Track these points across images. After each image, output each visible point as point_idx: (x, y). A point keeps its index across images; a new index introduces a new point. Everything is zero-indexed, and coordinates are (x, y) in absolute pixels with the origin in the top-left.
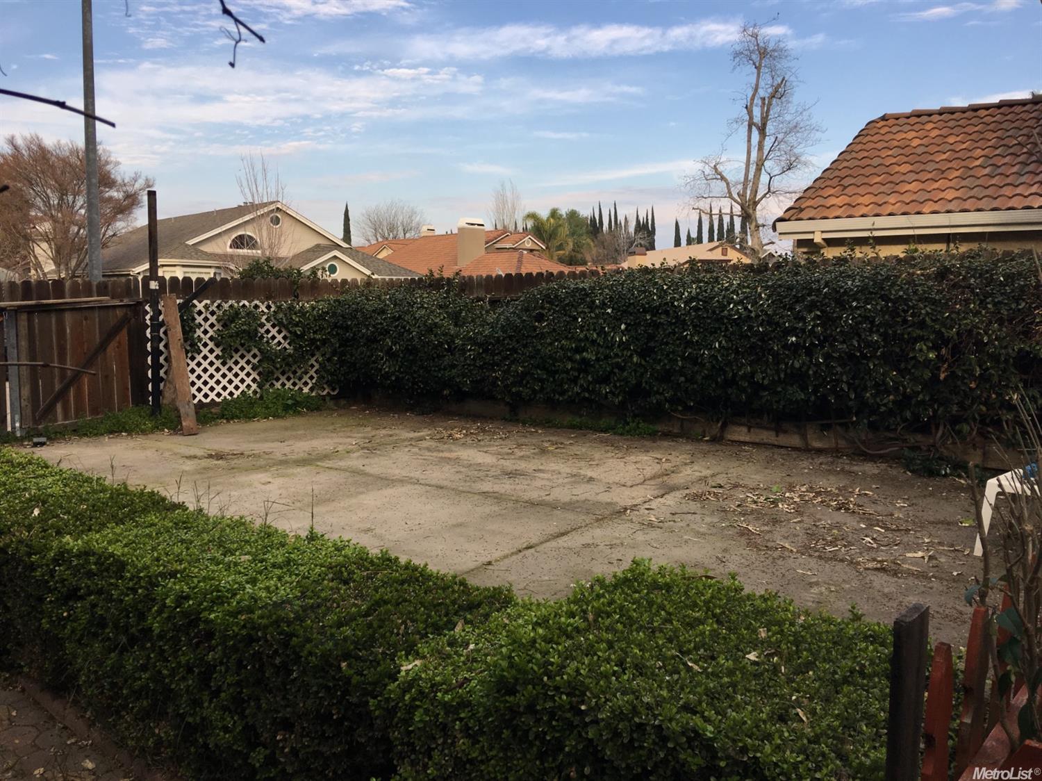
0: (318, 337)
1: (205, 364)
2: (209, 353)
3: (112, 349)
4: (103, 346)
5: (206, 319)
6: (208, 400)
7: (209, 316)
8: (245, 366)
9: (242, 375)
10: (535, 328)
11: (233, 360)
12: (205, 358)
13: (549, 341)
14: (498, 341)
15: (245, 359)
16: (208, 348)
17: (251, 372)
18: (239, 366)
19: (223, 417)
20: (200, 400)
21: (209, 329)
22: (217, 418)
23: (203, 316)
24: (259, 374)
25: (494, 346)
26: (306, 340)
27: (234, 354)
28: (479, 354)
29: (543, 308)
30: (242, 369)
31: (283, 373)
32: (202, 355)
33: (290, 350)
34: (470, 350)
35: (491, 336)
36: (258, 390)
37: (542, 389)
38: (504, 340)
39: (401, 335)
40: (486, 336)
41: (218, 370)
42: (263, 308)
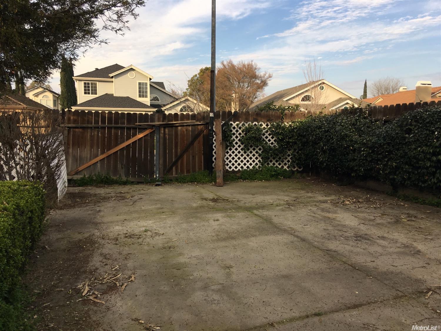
0: (291, 140)
1: (236, 152)
2: (238, 147)
3: (196, 144)
4: (192, 143)
5: (237, 131)
6: (237, 170)
7: (239, 129)
8: (255, 154)
9: (254, 158)
10: (405, 138)
11: (250, 151)
12: (236, 149)
13: (413, 147)
14: (381, 146)
15: (255, 151)
16: (238, 145)
17: (258, 157)
18: (252, 154)
19: (241, 178)
20: (233, 169)
21: (238, 136)
22: (239, 178)
23: (236, 129)
24: (262, 158)
25: (378, 149)
26: (285, 142)
27: (250, 148)
28: (369, 153)
29: (411, 125)
30: (254, 155)
31: (274, 158)
32: (235, 148)
33: (277, 147)
34: (364, 151)
35: (376, 143)
36: (261, 166)
37: (409, 178)
38: (384, 145)
39: (328, 140)
40: (373, 143)
41: (242, 155)
42: (264, 125)
